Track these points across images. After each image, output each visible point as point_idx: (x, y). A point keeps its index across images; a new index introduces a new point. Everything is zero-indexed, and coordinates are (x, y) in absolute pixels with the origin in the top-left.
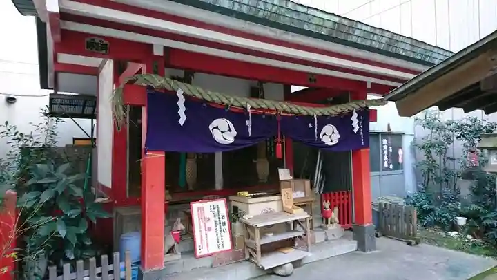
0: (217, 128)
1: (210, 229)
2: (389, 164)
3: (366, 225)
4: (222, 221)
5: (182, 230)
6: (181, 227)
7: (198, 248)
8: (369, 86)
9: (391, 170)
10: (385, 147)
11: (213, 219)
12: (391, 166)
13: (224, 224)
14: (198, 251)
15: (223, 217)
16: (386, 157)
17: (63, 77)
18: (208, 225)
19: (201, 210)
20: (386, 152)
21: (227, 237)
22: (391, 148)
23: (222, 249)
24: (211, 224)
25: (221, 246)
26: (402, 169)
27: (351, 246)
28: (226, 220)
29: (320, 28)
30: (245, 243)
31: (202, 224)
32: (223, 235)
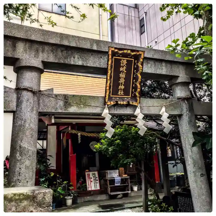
4: (96, 179)
5: (82, 181)
6: (82, 180)
11: (93, 178)
14: (88, 189)
18: (91, 180)
19: (89, 175)
24: (92, 180)
25: (96, 188)
28: (98, 179)
31: (89, 180)
32: (97, 184)
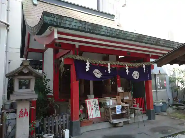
0: (96, 72)
1: (93, 109)
2: (160, 87)
3: (151, 110)
4: (97, 106)
6: (83, 108)
7: (89, 116)
8: (150, 56)
9: (161, 89)
10: (158, 80)
11: (94, 106)
12: (161, 88)
13: (98, 108)
14: (89, 117)
15: (97, 105)
16: (159, 84)
17: (30, 53)
18: (92, 108)
19: (89, 102)
20: (159, 82)
21: (99, 112)
22: (161, 80)
23: (97, 117)
25: (97, 115)
26: (166, 89)
27: (146, 118)
28: (98, 106)
29: (132, 38)
30: (105, 115)
32: (98, 112)
